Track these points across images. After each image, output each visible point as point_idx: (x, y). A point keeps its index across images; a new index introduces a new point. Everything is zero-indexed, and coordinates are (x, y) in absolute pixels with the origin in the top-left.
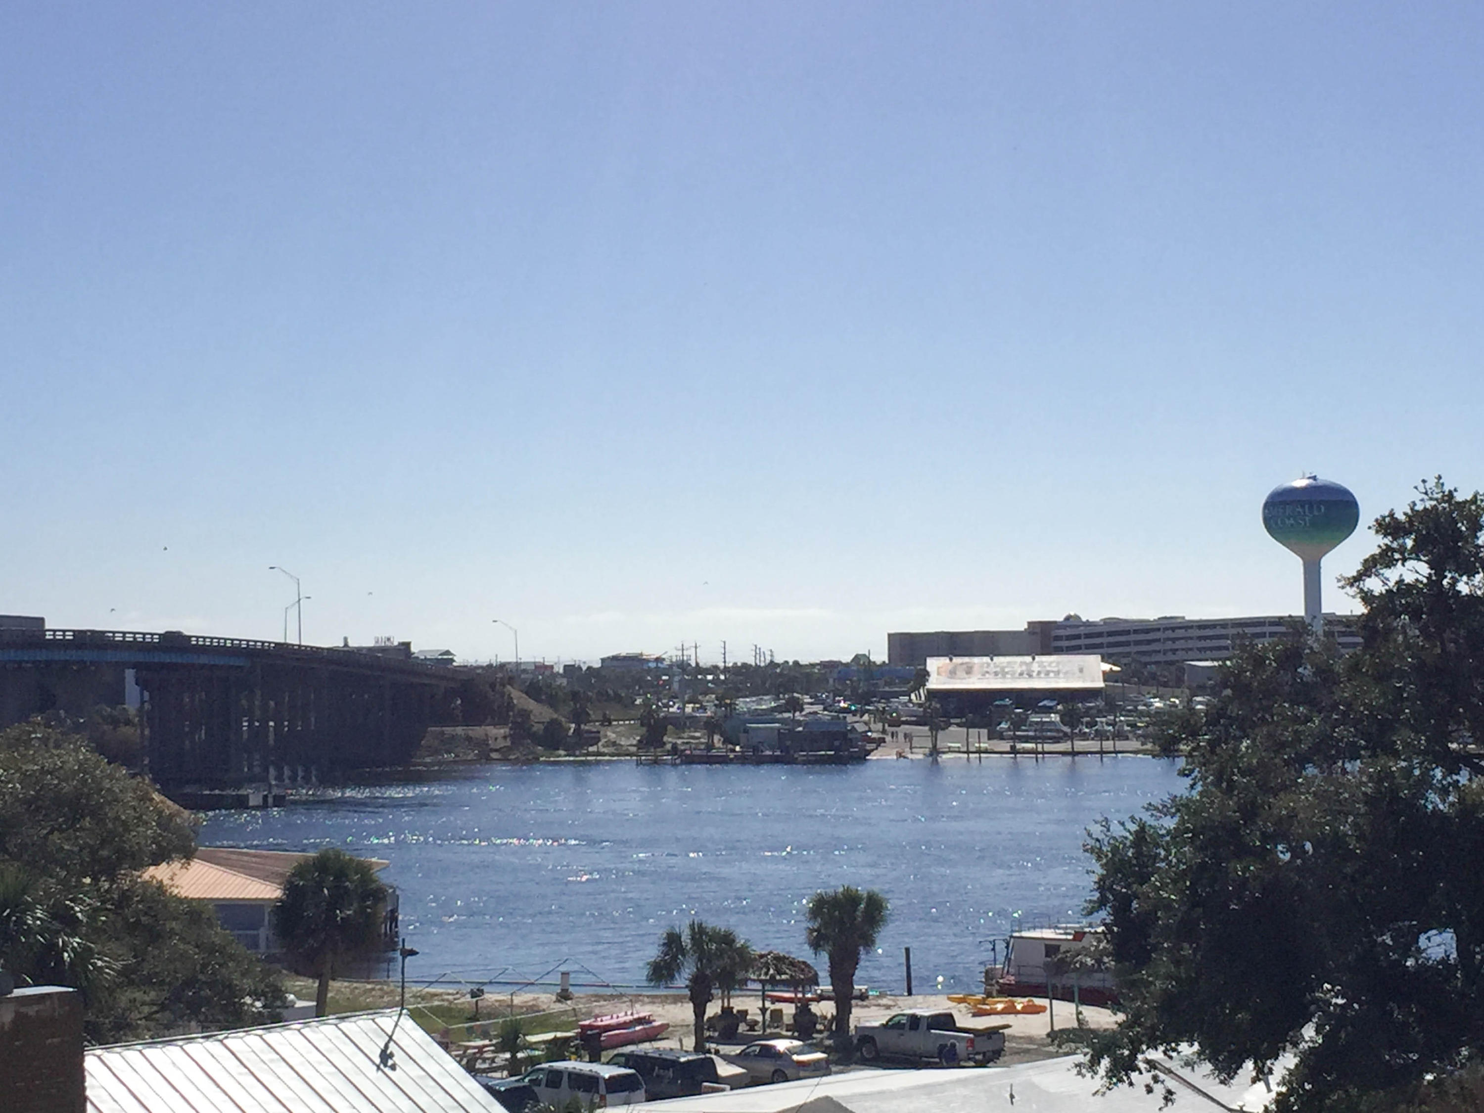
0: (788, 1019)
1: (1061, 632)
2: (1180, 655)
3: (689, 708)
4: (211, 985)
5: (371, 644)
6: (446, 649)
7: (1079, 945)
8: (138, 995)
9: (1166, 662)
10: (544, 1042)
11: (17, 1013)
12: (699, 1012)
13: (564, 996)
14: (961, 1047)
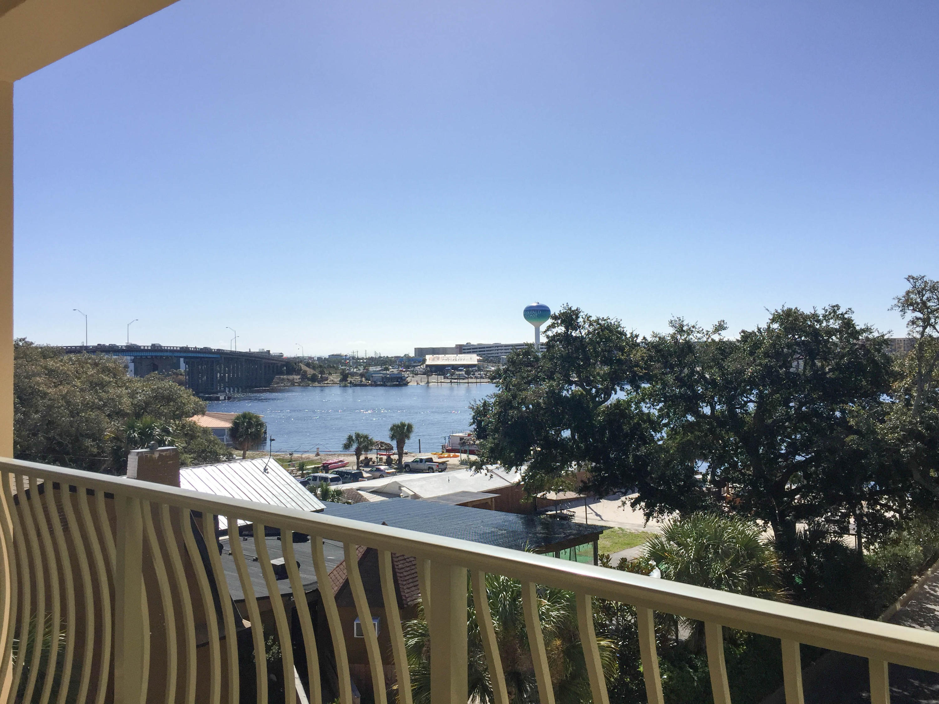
0: (384, 460)
1: (466, 348)
2: (499, 354)
3: (355, 370)
4: (210, 452)
5: (258, 351)
6: (281, 352)
7: (469, 438)
8: (188, 456)
9: (495, 357)
10: (312, 468)
11: (160, 454)
12: (358, 459)
13: (318, 455)
14: (435, 467)
